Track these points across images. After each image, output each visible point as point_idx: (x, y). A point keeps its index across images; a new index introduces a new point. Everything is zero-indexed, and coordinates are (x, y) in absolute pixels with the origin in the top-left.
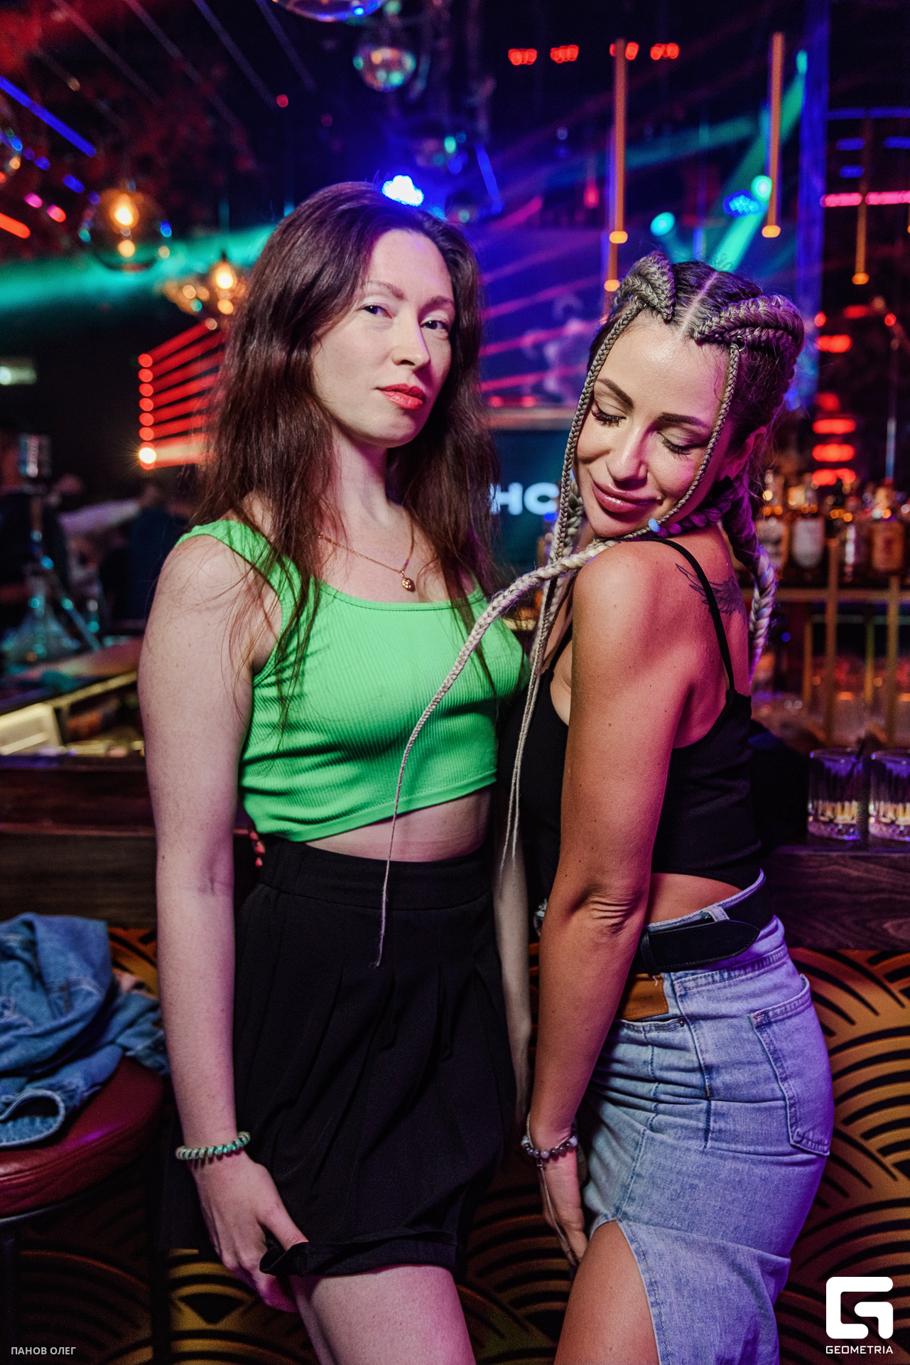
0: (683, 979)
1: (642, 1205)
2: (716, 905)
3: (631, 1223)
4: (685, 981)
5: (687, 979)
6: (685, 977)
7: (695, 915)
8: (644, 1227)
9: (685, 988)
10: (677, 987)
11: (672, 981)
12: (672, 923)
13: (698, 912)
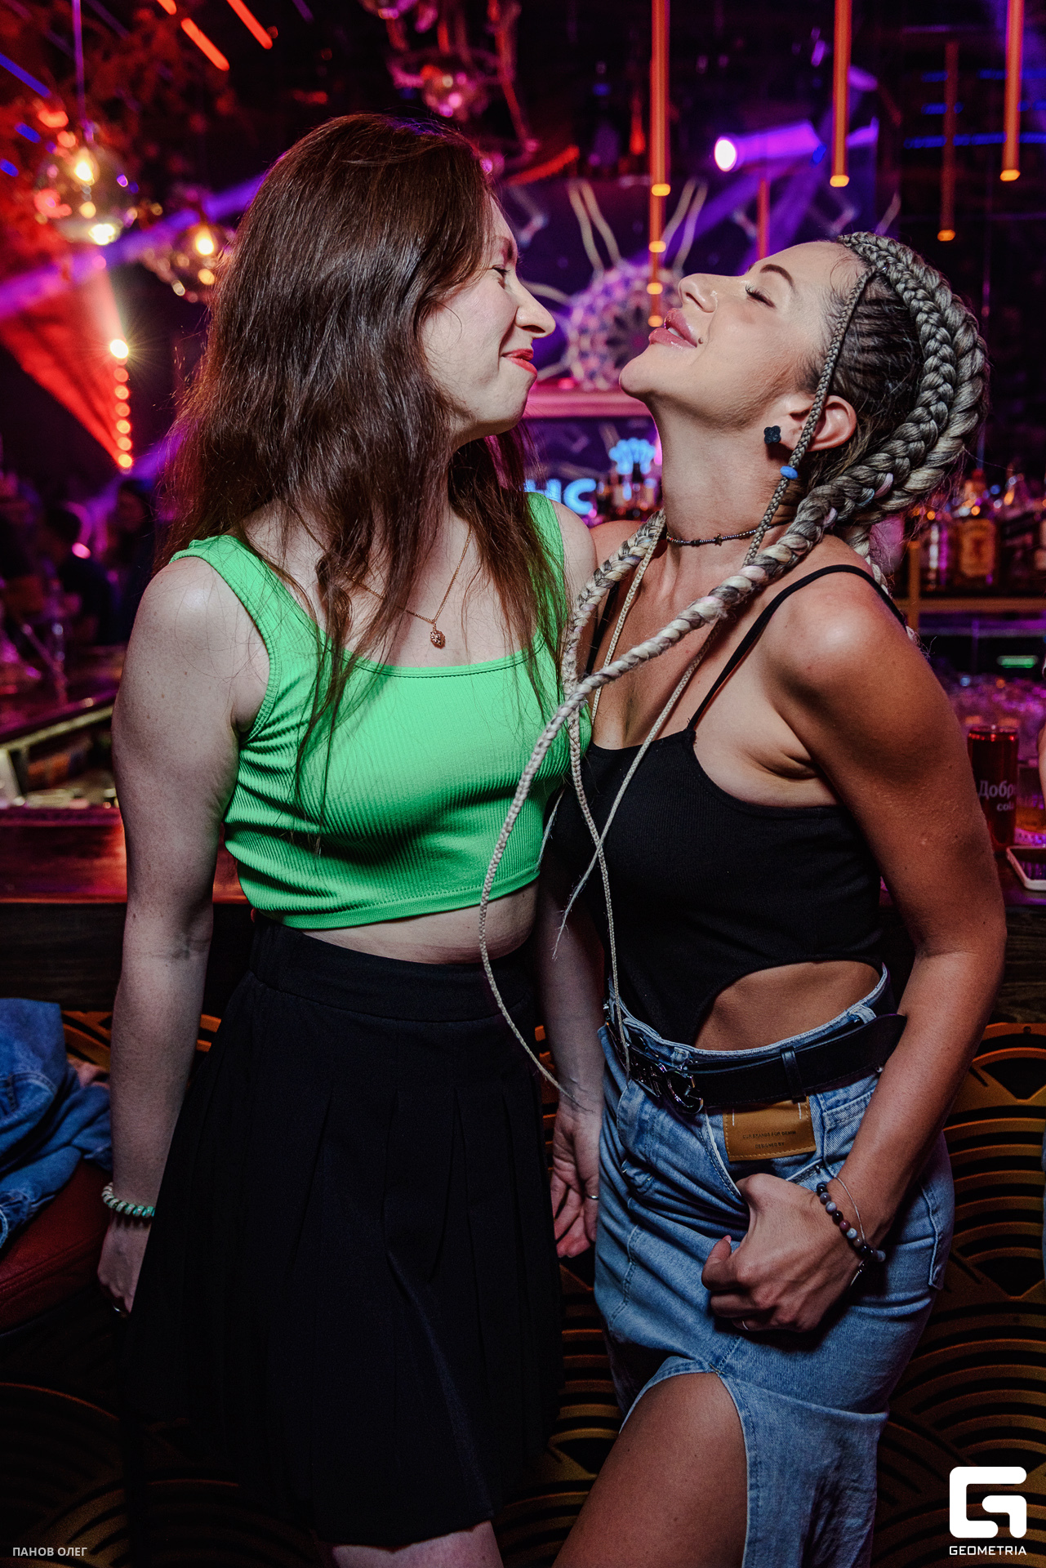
0: (834, 1110)
1: (756, 1361)
2: (860, 1003)
3: (738, 1381)
4: (837, 1113)
5: (838, 1109)
6: (837, 1106)
7: (841, 1018)
8: (756, 1390)
9: (836, 1121)
10: (826, 1119)
11: (822, 1112)
12: (820, 1032)
13: (845, 1014)
